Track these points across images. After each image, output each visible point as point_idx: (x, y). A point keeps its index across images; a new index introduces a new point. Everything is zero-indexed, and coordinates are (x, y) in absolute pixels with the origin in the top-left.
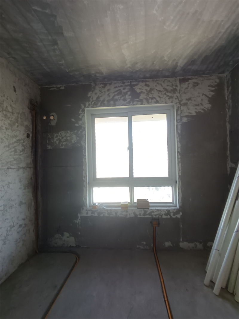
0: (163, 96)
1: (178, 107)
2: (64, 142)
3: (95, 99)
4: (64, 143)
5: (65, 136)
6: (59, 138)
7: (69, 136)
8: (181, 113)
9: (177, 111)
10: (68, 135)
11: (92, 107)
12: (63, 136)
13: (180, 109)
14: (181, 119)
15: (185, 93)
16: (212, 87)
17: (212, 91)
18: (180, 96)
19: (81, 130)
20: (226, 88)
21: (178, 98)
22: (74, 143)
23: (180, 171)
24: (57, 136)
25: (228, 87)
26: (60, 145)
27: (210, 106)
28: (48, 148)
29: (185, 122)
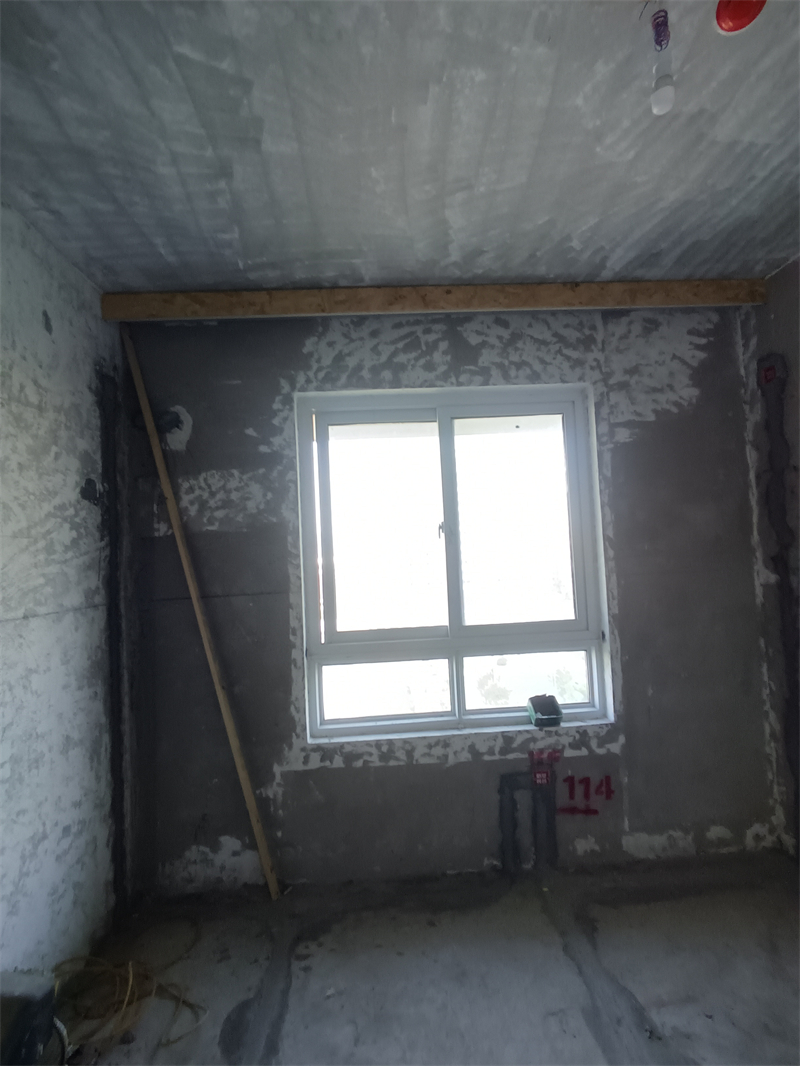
0: (554, 359)
1: (602, 394)
2: (217, 508)
3: (327, 361)
4: (219, 514)
5: (223, 487)
6: (201, 496)
7: (237, 489)
8: (611, 413)
9: (598, 406)
10: (233, 484)
11: (318, 389)
12: (214, 489)
13: (608, 400)
14: (612, 434)
15: (619, 351)
16: (699, 334)
17: (698, 347)
18: (607, 359)
19: (280, 468)
20: (739, 341)
21: (599, 366)
22: (255, 511)
23: (613, 599)
24: (191, 490)
25: (746, 339)
26: (205, 520)
27: (695, 392)
28: (158, 530)
29: (625, 443)
